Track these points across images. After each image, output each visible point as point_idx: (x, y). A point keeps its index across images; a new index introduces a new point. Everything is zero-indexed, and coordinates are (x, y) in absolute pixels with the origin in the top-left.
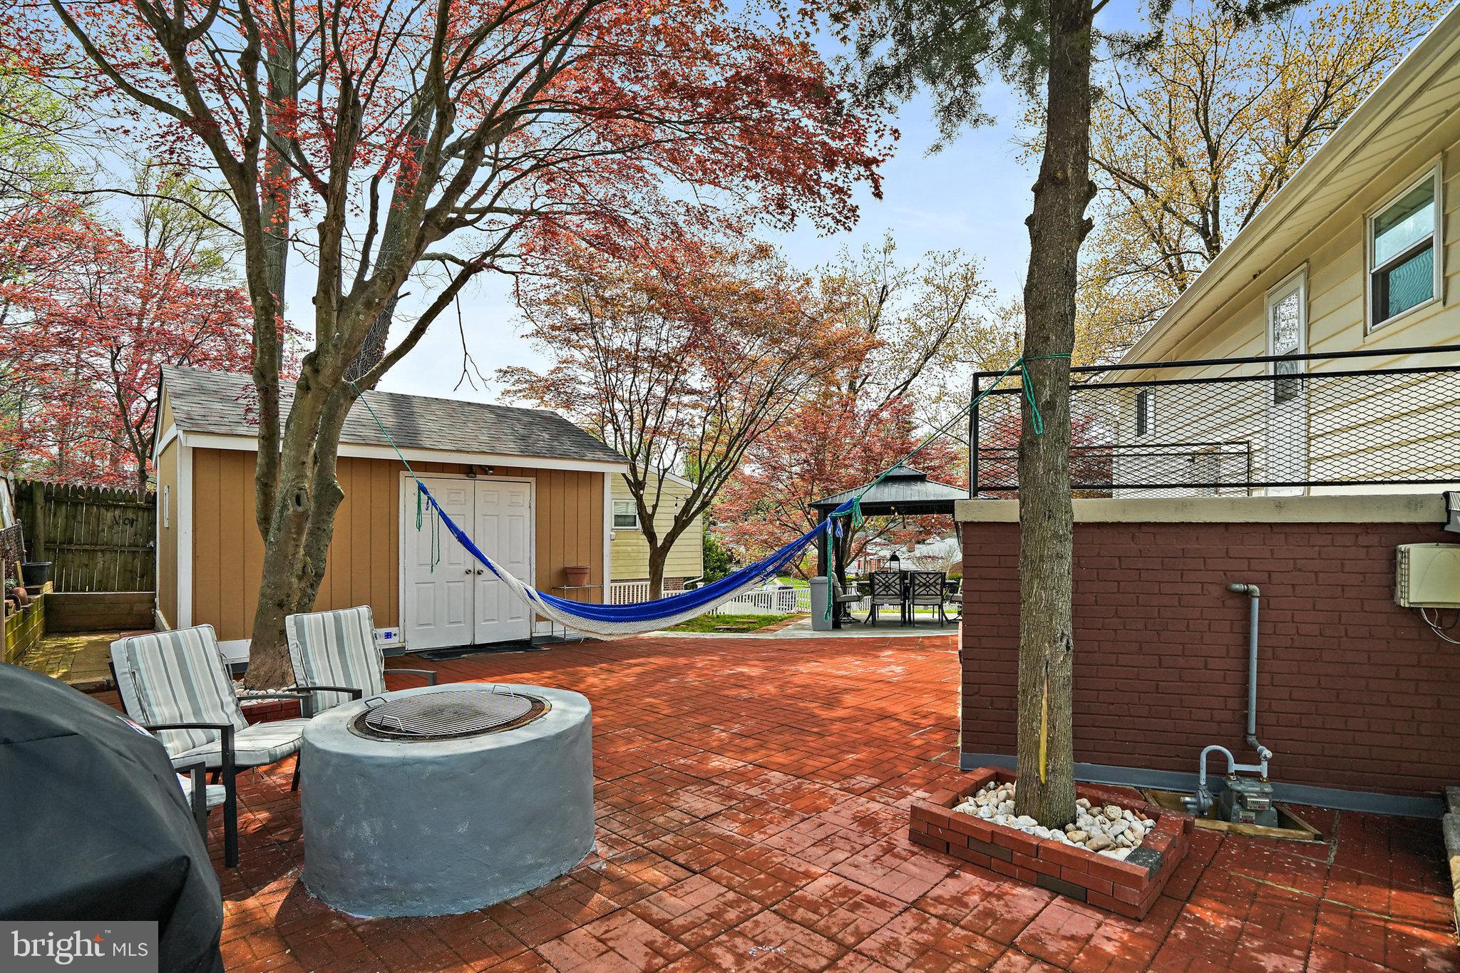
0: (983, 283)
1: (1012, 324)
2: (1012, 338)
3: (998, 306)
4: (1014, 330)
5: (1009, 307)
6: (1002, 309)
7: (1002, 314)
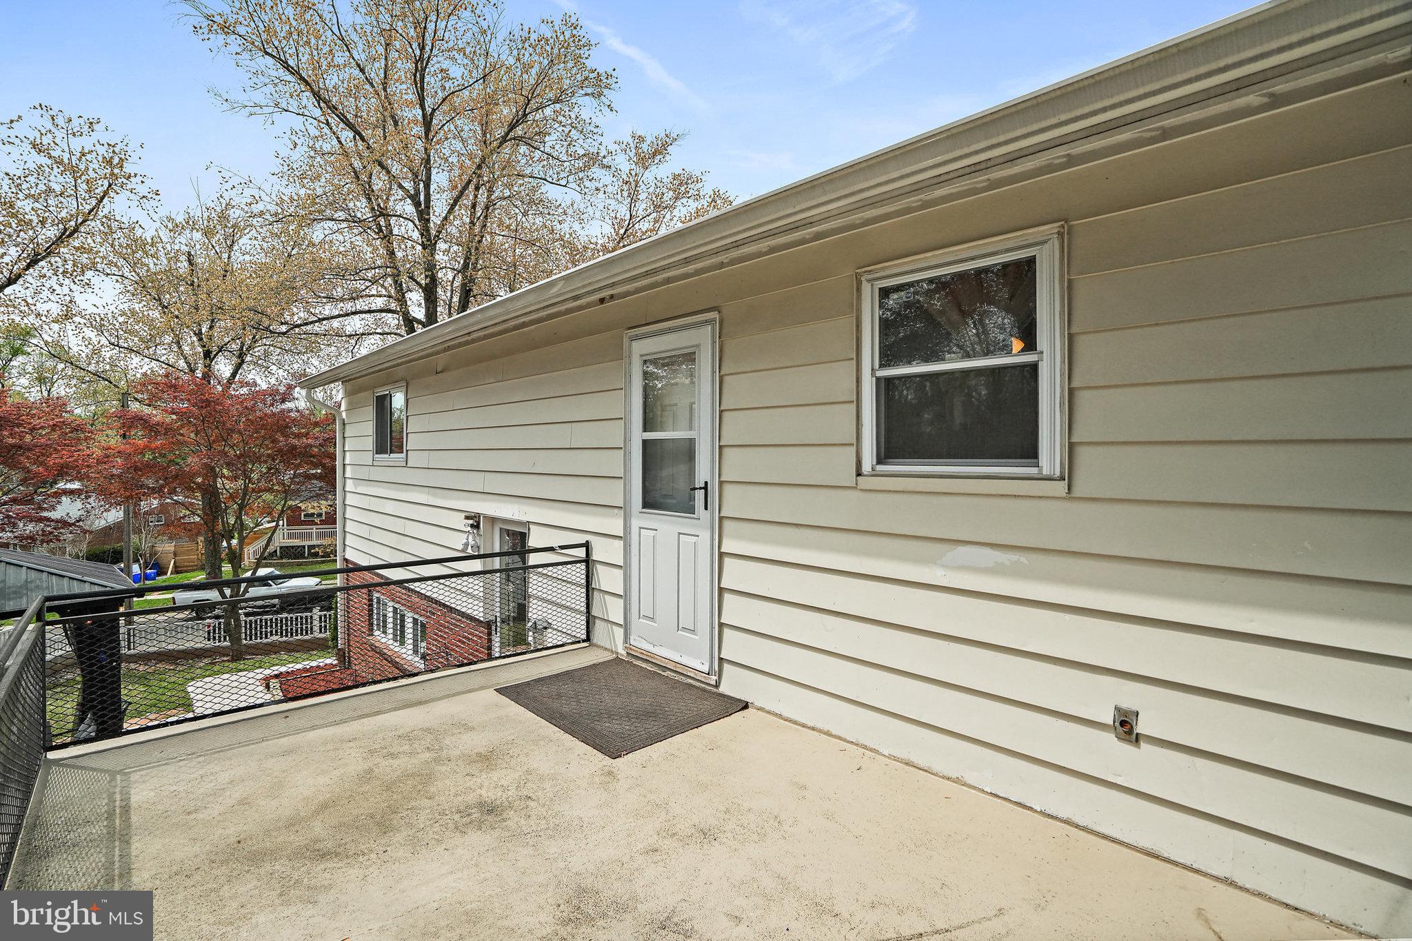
0: (139, 179)
1: (184, 241)
2: (184, 258)
3: (163, 212)
4: (187, 249)
5: (180, 219)
6: (170, 219)
7: (170, 226)
